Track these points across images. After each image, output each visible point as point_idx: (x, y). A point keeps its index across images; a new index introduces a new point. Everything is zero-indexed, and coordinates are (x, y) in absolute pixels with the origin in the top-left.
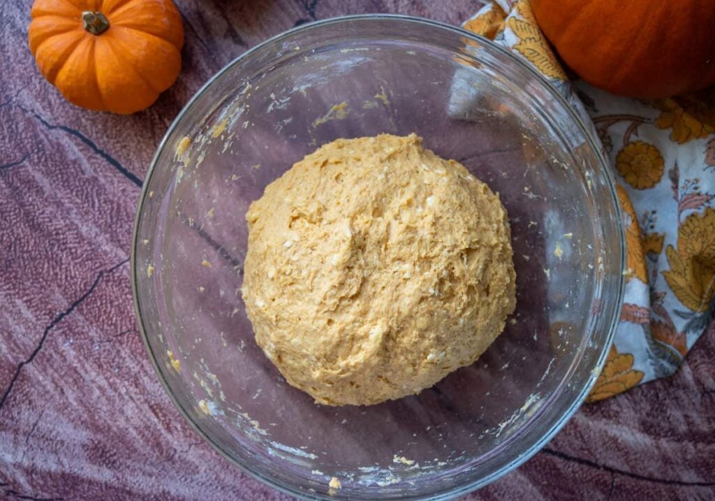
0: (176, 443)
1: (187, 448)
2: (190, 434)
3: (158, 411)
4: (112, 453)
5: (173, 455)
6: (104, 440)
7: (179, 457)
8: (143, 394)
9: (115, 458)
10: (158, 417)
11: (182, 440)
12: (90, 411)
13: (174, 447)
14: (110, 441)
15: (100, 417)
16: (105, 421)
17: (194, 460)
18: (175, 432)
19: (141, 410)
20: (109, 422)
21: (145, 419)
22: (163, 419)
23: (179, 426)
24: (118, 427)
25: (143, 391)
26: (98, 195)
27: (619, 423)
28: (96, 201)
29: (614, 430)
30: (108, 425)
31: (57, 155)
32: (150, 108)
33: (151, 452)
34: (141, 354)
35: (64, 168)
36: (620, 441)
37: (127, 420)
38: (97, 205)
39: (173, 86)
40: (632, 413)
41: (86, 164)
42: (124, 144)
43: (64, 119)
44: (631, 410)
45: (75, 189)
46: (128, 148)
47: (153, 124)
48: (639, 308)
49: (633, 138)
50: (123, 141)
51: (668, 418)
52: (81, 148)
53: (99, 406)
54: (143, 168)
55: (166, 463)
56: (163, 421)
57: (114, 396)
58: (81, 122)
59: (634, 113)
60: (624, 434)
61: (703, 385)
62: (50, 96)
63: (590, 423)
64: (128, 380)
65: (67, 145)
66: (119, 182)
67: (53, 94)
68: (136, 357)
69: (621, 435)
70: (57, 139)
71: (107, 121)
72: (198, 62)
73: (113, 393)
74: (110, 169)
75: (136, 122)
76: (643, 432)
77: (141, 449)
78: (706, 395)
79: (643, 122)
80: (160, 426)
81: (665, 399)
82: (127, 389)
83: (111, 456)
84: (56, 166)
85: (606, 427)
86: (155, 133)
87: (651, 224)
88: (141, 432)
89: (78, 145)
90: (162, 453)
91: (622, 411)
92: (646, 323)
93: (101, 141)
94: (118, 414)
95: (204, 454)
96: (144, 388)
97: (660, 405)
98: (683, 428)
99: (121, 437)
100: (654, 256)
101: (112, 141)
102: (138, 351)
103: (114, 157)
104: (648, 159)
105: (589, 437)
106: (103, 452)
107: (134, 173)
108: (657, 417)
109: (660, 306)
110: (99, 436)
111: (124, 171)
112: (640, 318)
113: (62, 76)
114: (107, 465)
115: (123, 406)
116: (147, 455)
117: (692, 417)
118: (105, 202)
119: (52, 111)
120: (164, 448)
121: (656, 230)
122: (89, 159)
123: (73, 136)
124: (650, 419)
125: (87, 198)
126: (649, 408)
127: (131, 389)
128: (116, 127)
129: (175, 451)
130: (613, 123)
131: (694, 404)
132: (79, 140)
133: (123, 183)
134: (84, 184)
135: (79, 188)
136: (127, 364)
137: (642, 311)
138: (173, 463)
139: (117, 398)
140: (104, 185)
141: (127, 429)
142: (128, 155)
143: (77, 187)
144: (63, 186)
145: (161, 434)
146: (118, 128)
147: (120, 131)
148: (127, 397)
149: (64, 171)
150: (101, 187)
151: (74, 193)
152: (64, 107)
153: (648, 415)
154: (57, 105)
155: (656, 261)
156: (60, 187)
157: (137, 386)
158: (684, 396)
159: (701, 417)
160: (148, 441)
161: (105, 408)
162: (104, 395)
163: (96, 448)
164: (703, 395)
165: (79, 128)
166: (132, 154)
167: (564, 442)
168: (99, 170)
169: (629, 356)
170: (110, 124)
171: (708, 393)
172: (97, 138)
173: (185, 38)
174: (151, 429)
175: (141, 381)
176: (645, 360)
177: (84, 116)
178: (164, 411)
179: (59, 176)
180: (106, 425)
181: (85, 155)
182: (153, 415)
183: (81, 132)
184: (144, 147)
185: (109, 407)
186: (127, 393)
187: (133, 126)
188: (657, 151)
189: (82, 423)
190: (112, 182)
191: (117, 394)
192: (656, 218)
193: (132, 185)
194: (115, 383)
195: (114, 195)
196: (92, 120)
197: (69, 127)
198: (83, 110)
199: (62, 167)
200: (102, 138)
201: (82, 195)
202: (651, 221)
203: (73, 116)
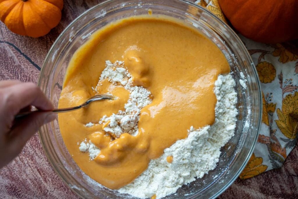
0: (48, 187)
1: (53, 190)
2: (55, 183)
3: (41, 172)
4: (19, 190)
5: (47, 193)
6: (16, 184)
7: (49, 194)
8: (35, 164)
9: (20, 193)
10: (41, 175)
11: (51, 186)
12: (10, 171)
13: (48, 189)
14: (18, 185)
15: (14, 173)
16: (17, 175)
17: (56, 195)
18: (48, 182)
19: (33, 171)
20: (18, 176)
21: (35, 175)
22: (43, 176)
23: (50, 180)
24: (22, 178)
25: (35, 162)
26: (21, 73)
27: (250, 188)
28: (20, 75)
29: (247, 191)
30: (18, 177)
31: (3, 54)
32: (46, 35)
33: (37, 191)
34: (35, 146)
35: (6, 60)
36: (250, 196)
37: (27, 175)
38: (20, 77)
39: (57, 26)
40: (256, 184)
41: (16, 59)
42: (34, 51)
43: (7, 39)
44: (256, 182)
45: (10, 70)
46: (35, 53)
47: (47, 43)
48: (265, 137)
49: (262, 60)
50: (33, 50)
51: (273, 187)
52: (14, 52)
53: (14, 168)
54: (41, 62)
55: (43, 197)
56: (43, 177)
57: (21, 164)
58: (15, 40)
59: (263, 49)
60: (252, 193)
61: (289, 172)
62: (2, 28)
63: (237, 187)
64: (28, 157)
65: (8, 50)
66: (30, 68)
67: (3, 27)
68: (33, 147)
69: (251, 193)
70: (4, 47)
71: (26, 41)
72: (69, 16)
73: (21, 163)
74: (27, 61)
75: (39, 42)
76: (261, 192)
77: (32, 190)
78: (290, 177)
79: (266, 53)
80: (41, 179)
81: (271, 178)
82: (27, 161)
83: (18, 192)
84: (3, 59)
85: (244, 189)
86: (48, 47)
87: (270, 99)
88: (33, 181)
89: (13, 50)
90: (41, 192)
91: (252, 182)
92: (269, 143)
93: (24, 49)
94: (23, 172)
95: (61, 193)
96: (36, 161)
97: (269, 180)
98: (279, 191)
99: (23, 183)
100: (271, 114)
101: (28, 49)
102: (34, 144)
103: (29, 56)
104: (269, 70)
105: (237, 193)
106: (15, 189)
107: (37, 64)
108: (268, 186)
109: (274, 136)
110: (13, 183)
111: (33, 63)
112: (265, 141)
113: (8, 19)
114: (16, 196)
115: (25, 169)
116: (35, 192)
117: (283, 187)
118: (23, 76)
119: (2, 35)
120: (43, 189)
121: (272, 101)
122: (17, 57)
123: (11, 46)
124: (264, 187)
125: (15, 74)
126: (264, 181)
127: (30, 161)
128: (30, 43)
129: (48, 191)
130: (254, 53)
131: (284, 181)
132: (14, 48)
133: (32, 68)
134: (15, 68)
135: (12, 70)
136: (28, 150)
137: (266, 138)
138: (46, 196)
139: (23, 165)
140: (23, 69)
141: (26, 180)
142: (35, 56)
143: (11, 69)
144: (5, 68)
145: (42, 183)
146: (31, 44)
147: (32, 45)
148: (27, 165)
149: (6, 62)
150: (22, 70)
151: (10, 72)
152: (8, 33)
153: (263, 185)
154: (5, 32)
155: (272, 115)
156: (4, 69)
157: (32, 160)
158: (280, 177)
159: (288, 187)
160: (35, 185)
161: (17, 170)
162: (17, 163)
163: (12, 188)
164: (289, 177)
165: (14, 43)
166: (37, 56)
167: (225, 195)
168: (21, 62)
169: (260, 158)
170: (28, 42)
171: (291, 176)
172: (22, 48)
173: (64, 5)
174: (38, 180)
175: (34, 158)
176: (268, 160)
177: (16, 38)
178: (44, 172)
179: (4, 64)
180: (17, 177)
181: (16, 55)
182: (39, 174)
183: (15, 45)
184: (43, 53)
185: (19, 169)
186: (28, 163)
187: (38, 43)
188: (273, 66)
189: (6, 176)
190: (27, 68)
191: (23, 163)
192: (272, 96)
193: (36, 69)
194: (22, 158)
195: (28, 73)
196: (20, 40)
197: (9, 42)
198: (16, 35)
199: (5, 60)
200: (24, 48)
201: (13, 73)
202: (270, 97)
203: (11, 37)
